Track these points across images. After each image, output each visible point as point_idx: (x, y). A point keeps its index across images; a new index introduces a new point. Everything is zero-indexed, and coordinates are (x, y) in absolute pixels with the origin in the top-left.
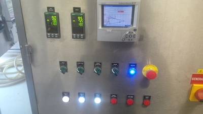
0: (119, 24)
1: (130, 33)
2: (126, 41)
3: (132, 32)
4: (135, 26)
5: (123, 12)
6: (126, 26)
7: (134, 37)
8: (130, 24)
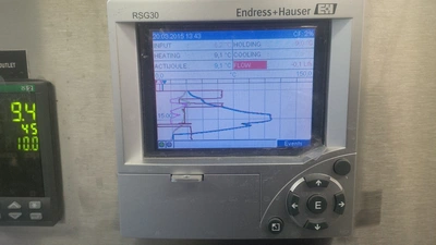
0: (243, 134)
1: (309, 185)
2: (293, 234)
3: (325, 183)
4: (334, 145)
5: (261, 65)
6: (285, 148)
7: (338, 211)
8: (307, 136)
